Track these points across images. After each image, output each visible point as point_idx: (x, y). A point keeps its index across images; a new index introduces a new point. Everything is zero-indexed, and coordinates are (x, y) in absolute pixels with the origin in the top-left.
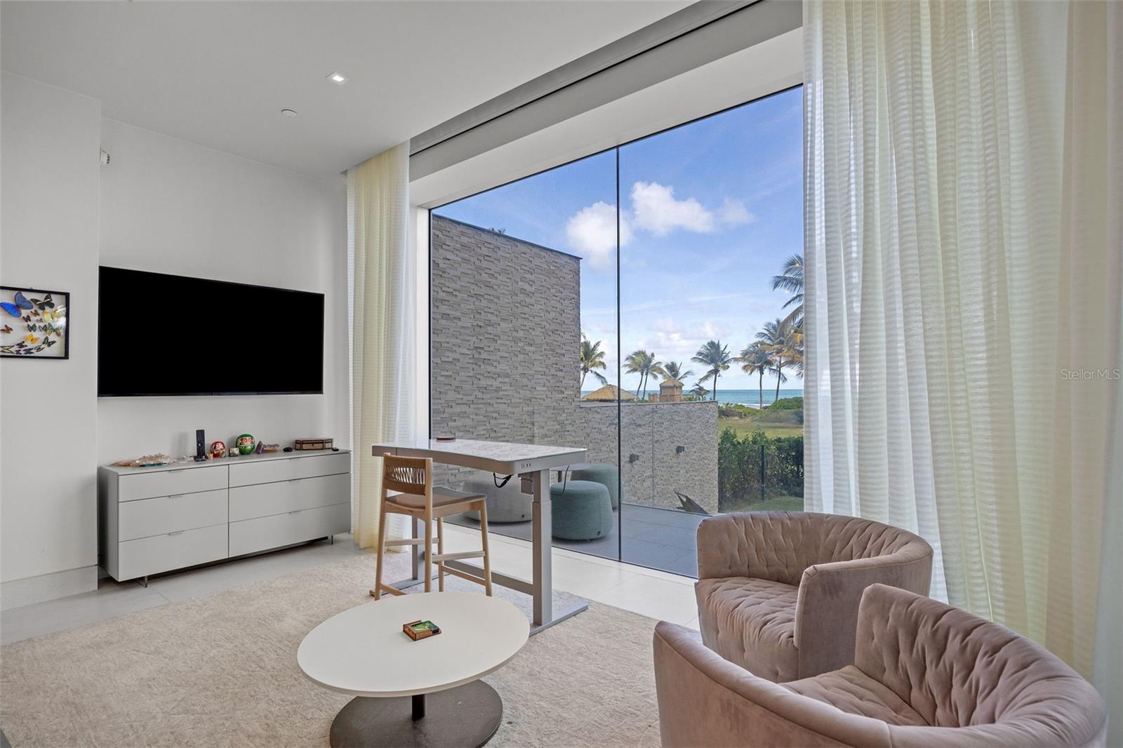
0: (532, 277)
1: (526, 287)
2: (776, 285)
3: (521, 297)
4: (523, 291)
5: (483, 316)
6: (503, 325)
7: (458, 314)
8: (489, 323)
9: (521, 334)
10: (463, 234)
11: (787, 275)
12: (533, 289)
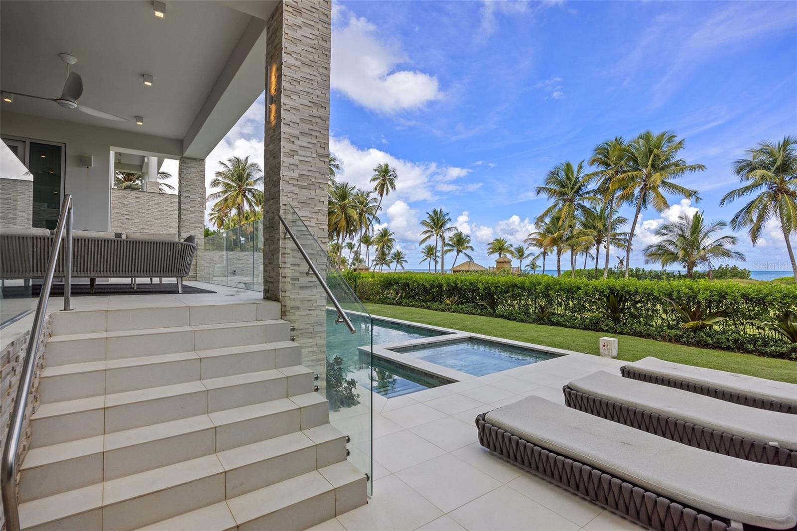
0: (172, 205)
1: (168, 208)
2: (538, 193)
3: (165, 212)
4: (166, 210)
5: (145, 219)
6: (156, 221)
7: (133, 218)
8: (148, 221)
9: (165, 224)
10: (136, 193)
11: (547, 187)
12: (172, 209)
